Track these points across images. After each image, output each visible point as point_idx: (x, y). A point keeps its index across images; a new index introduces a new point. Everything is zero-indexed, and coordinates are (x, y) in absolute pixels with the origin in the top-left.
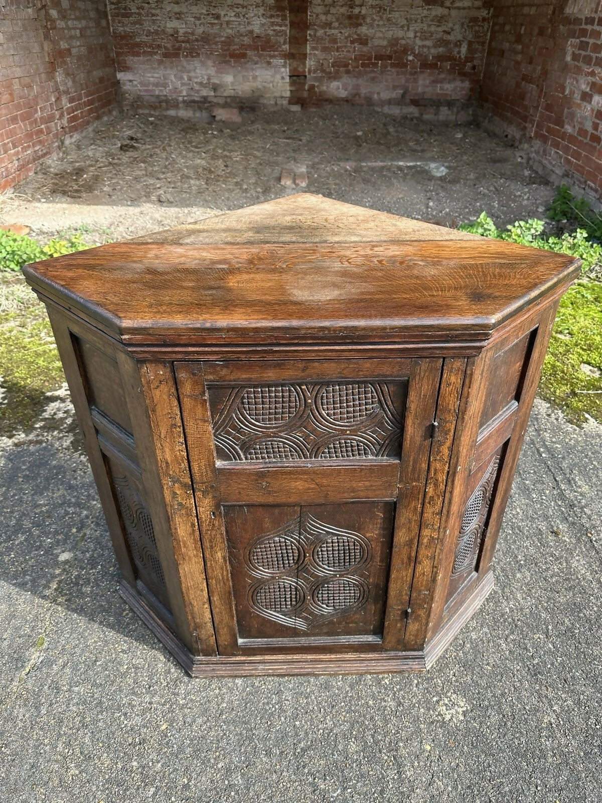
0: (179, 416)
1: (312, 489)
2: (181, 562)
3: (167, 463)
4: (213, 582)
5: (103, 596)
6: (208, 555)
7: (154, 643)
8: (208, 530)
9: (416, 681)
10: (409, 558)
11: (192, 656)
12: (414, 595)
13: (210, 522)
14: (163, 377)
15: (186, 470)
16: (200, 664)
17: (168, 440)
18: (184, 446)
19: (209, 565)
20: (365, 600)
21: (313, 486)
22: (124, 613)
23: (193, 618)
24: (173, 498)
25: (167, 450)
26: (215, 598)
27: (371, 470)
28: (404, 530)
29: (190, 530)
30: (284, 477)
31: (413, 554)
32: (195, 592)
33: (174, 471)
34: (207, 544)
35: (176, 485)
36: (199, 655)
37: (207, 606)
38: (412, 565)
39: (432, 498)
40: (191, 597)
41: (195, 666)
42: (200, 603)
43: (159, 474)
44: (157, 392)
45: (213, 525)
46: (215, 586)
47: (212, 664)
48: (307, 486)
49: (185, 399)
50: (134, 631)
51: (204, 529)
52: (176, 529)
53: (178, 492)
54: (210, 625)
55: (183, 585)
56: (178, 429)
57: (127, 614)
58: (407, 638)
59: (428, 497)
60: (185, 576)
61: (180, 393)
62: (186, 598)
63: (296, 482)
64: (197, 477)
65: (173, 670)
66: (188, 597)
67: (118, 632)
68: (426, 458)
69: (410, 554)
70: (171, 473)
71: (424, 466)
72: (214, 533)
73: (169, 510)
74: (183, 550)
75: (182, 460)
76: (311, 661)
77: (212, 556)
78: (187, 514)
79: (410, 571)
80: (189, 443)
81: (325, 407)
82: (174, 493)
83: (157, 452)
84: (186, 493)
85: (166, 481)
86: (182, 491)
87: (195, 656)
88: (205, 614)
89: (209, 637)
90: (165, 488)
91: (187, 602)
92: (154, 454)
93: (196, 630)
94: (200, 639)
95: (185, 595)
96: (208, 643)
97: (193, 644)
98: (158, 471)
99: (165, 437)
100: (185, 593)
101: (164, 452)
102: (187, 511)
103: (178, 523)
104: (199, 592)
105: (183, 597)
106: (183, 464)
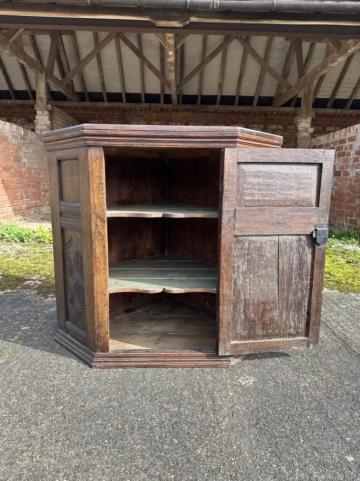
2: (96, 273)
3: (95, 206)
7: (72, 357)
9: (225, 371)
11: (93, 353)
14: (98, 156)
16: (99, 357)
17: (97, 192)
22: (56, 346)
23: (98, 318)
24: (96, 228)
25: (95, 197)
29: (102, 250)
32: (101, 296)
33: (98, 211)
35: (98, 219)
36: (98, 352)
40: (99, 300)
41: (95, 359)
42: (103, 305)
43: (90, 213)
44: (95, 164)
47: (105, 357)
52: (95, 249)
53: (99, 224)
54: (107, 324)
55: (95, 291)
56: (102, 185)
60: (97, 284)
62: (96, 302)
66: (97, 300)
67: (51, 352)
70: (96, 212)
73: (93, 236)
74: (98, 264)
75: (102, 204)
78: (102, 239)
82: (97, 225)
83: (91, 199)
84: (103, 225)
85: (93, 217)
86: (100, 224)
87: (95, 352)
88: (105, 315)
89: (105, 335)
90: (92, 221)
91: (96, 304)
92: (89, 201)
93: (98, 328)
94: (100, 337)
95: (95, 299)
96: (104, 340)
97: (96, 341)
98: (90, 210)
99: (96, 190)
100: (95, 297)
101: (94, 199)
102: (102, 237)
103: (96, 245)
104: (103, 296)
105: (94, 300)
106: (102, 206)
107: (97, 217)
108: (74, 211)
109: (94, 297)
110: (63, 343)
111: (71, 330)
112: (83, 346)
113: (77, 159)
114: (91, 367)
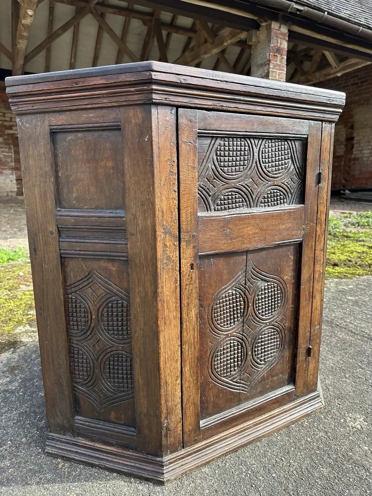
0: (176, 163)
1: (257, 233)
2: (163, 328)
3: (163, 213)
4: (186, 347)
5: (27, 462)
6: (184, 315)
7: (107, 476)
8: (187, 285)
9: (322, 416)
10: (310, 293)
11: (159, 459)
12: (312, 331)
13: (189, 275)
14: (169, 123)
15: (176, 219)
16: (170, 464)
17: (166, 187)
18: (177, 194)
19: (184, 327)
20: (283, 346)
21: (257, 231)
22: (60, 466)
23: (166, 401)
24: (164, 251)
25: (164, 198)
26: (187, 369)
27: (289, 213)
28: (306, 268)
29: (173, 286)
30: (241, 222)
31: (311, 291)
32: (171, 365)
33: (167, 221)
34: (185, 302)
35: (167, 236)
36: (166, 454)
37: (179, 381)
38: (311, 301)
39: (319, 235)
40: (168, 371)
41: (165, 468)
42: (174, 379)
43: (154, 225)
44: (163, 138)
45: (191, 278)
46: (187, 353)
48: (254, 231)
49: (183, 145)
50: (80, 475)
51: (183, 284)
52: (162, 287)
53: (168, 245)
54: (179, 406)
55: (162, 359)
56: (174, 176)
57: (63, 466)
58: (308, 379)
59: (317, 235)
61: (180, 139)
62: (162, 376)
63: (247, 227)
64: (183, 226)
65: (140, 487)
66: (165, 373)
67: (62, 482)
68: (316, 202)
69: (310, 289)
70: (165, 223)
71: (315, 208)
72: (191, 286)
73: (159, 266)
74: (166, 312)
75: (174, 209)
76: (254, 426)
77: (188, 315)
78: (172, 269)
79: (310, 306)
80: (181, 189)
81: (264, 160)
82: (165, 246)
83: (157, 201)
84: (174, 244)
85: (160, 232)
86: (171, 243)
87: (162, 457)
88: (177, 393)
89: (177, 425)
90: (158, 240)
91: (163, 382)
92: (153, 204)
93: (166, 418)
94: (169, 430)
95: (162, 372)
96: (176, 434)
97: (164, 439)
98: (154, 222)
99: (164, 185)
100: (162, 369)
101: (161, 200)
102: (172, 266)
103: (164, 280)
104: (173, 364)
105: (160, 375)
106: (174, 213)
107: (165, 233)
108: (104, 225)
109: (159, 369)
110: (72, 456)
111: (88, 430)
112: (128, 453)
113: (118, 129)
114: (161, 483)
